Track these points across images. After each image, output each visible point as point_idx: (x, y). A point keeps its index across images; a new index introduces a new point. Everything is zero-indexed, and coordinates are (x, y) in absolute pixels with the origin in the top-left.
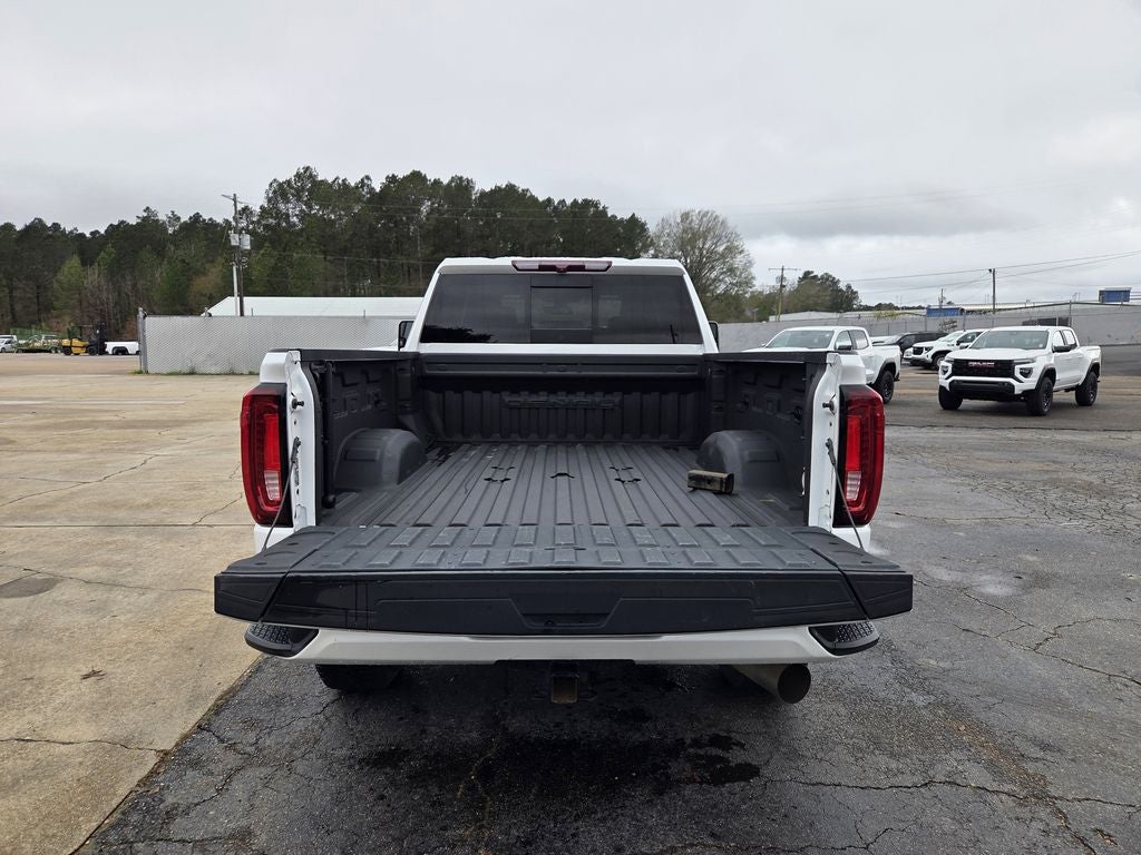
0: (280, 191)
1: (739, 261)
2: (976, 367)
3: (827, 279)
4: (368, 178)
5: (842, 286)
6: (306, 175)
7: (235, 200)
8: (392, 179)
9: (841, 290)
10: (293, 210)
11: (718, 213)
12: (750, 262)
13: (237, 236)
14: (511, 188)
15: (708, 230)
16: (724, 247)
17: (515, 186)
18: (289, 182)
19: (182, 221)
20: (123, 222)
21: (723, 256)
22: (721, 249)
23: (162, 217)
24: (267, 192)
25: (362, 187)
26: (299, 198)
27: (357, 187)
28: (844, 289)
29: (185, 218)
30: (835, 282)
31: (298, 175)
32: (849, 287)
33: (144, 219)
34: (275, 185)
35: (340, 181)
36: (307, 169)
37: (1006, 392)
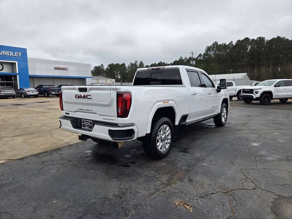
0: (209, 49)
2: (246, 91)
4: (232, 42)
6: (215, 44)
7: (192, 53)
8: (239, 41)
10: (212, 53)
13: (192, 62)
14: (279, 38)
17: (280, 37)
18: (211, 46)
19: (187, 59)
20: (176, 60)
23: (183, 58)
24: (206, 49)
25: (230, 44)
26: (213, 50)
27: (228, 45)
29: (188, 58)
31: (213, 44)
33: (180, 59)
34: (208, 47)
35: (224, 44)
36: (216, 42)
37: (251, 98)
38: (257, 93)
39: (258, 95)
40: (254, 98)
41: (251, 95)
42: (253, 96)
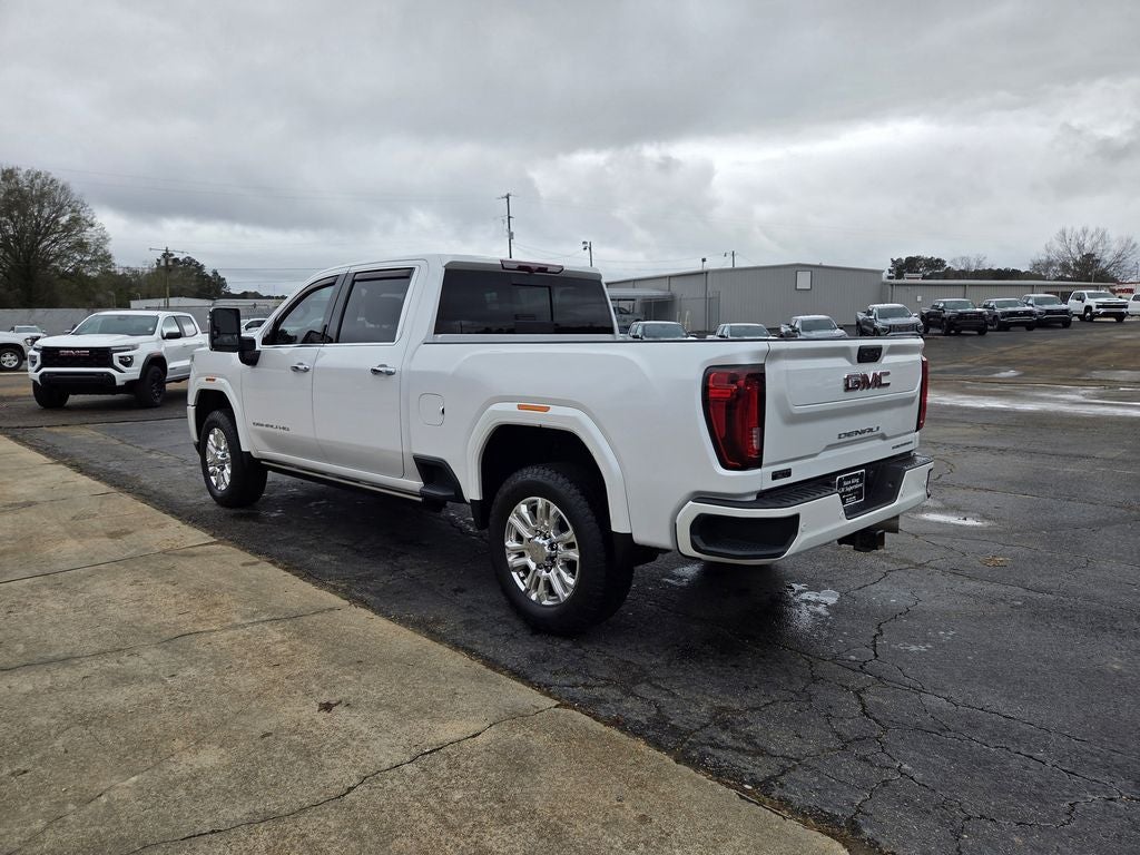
1: (89, 235)
2: (70, 356)
3: (190, 264)
5: (208, 271)
9: (207, 276)
11: (54, 175)
12: (103, 238)
15: (43, 195)
16: (67, 217)
21: (67, 228)
22: (64, 220)
28: (211, 275)
30: (200, 268)
32: (215, 273)
37: (107, 384)
38: (127, 362)
39: (133, 372)
40: (119, 382)
41: (102, 373)
42: (113, 377)
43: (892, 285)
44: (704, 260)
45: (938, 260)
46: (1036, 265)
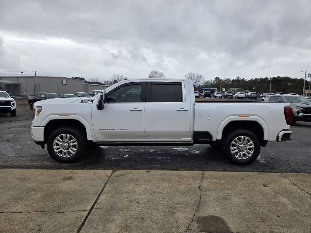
41: (8, 107)
42: (11, 108)
43: (88, 85)
44: (22, 72)
45: (83, 78)
46: (105, 82)
